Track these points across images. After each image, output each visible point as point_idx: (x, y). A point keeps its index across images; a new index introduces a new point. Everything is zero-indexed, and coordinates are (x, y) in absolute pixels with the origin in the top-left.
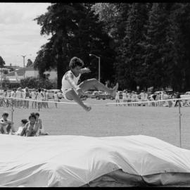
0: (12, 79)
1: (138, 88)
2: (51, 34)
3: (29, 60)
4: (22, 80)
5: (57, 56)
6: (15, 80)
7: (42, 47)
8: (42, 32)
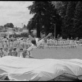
0: (17, 33)
1: (72, 38)
2: (34, 14)
3: (24, 25)
4: (21, 34)
5: (37, 24)
6: (18, 33)
7: (30, 19)
8: (30, 13)
